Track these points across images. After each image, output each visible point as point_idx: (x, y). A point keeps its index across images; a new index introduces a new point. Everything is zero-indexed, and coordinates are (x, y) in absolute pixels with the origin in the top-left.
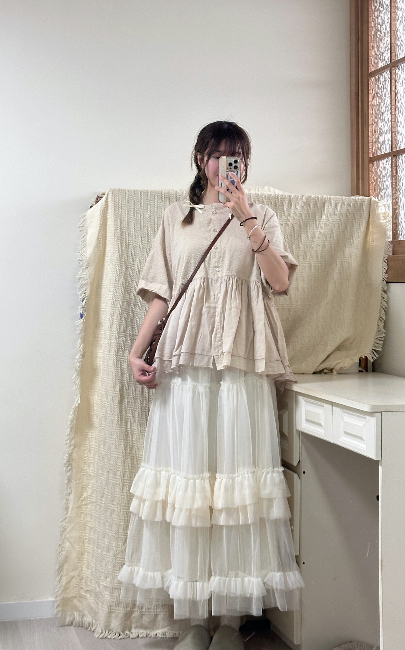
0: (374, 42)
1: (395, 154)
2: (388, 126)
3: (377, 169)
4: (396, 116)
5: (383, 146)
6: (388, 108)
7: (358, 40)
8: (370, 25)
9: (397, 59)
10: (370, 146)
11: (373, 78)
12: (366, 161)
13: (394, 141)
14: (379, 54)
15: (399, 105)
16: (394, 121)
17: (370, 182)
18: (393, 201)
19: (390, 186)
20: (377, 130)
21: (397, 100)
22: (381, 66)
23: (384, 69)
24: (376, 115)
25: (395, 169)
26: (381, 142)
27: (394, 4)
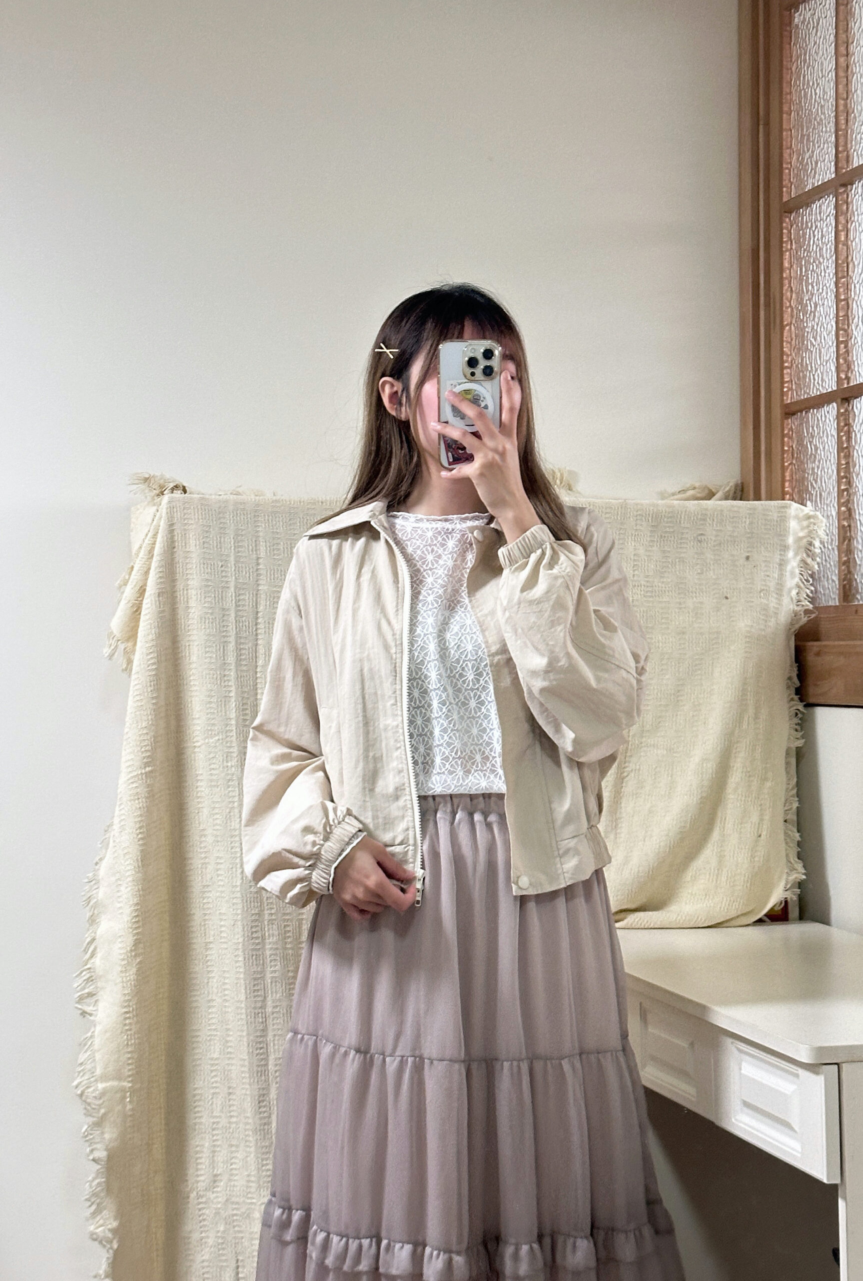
0: (796, 126)
1: (847, 396)
2: (829, 326)
3: (804, 433)
4: (848, 303)
5: (816, 378)
6: (828, 285)
7: (758, 125)
8: (786, 89)
9: (851, 167)
10: (785, 376)
11: (793, 215)
13: (844, 363)
14: (807, 155)
15: (855, 275)
16: (844, 316)
17: (786, 464)
18: (839, 509)
19: (833, 472)
20: (801, 336)
21: (851, 266)
22: (813, 184)
23: (819, 192)
24: (800, 301)
25: (845, 432)
26: (811, 367)
27: (844, 36)
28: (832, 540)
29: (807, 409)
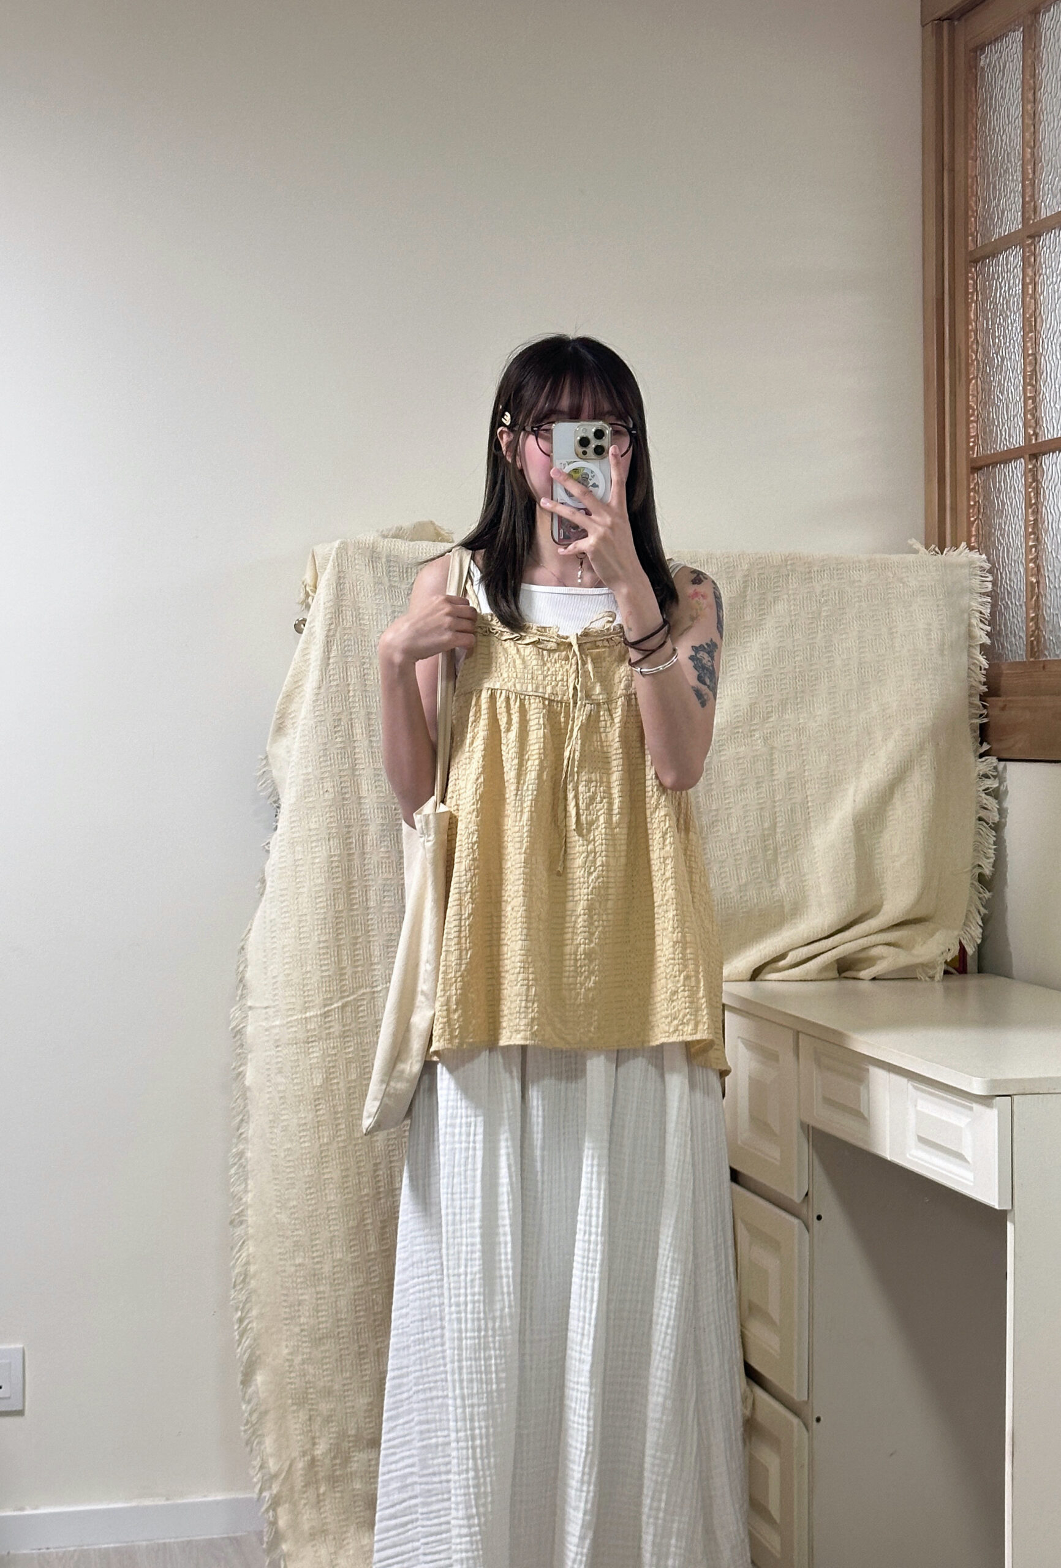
0: (982, 175)
1: (1035, 452)
2: (1017, 381)
3: (990, 487)
4: (1036, 359)
5: (1003, 432)
6: (1015, 339)
7: (943, 170)
8: (972, 136)
9: (1039, 218)
10: (972, 430)
11: (979, 265)
12: (963, 468)
13: (1032, 418)
14: (993, 204)
15: (1044, 329)
16: (1032, 371)
17: (972, 519)
18: (1027, 565)
19: (1021, 527)
20: (987, 391)
21: (1038, 320)
22: (1000, 233)
23: (1007, 243)
24: (986, 354)
25: (1033, 488)
26: (998, 422)
27: (1032, 82)
28: (1020, 596)
29: (994, 464)
